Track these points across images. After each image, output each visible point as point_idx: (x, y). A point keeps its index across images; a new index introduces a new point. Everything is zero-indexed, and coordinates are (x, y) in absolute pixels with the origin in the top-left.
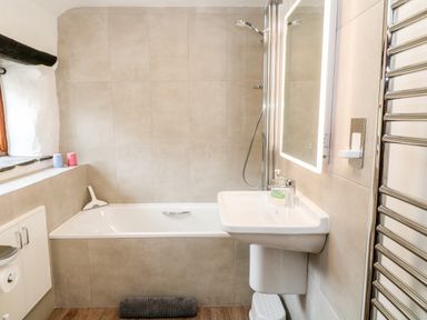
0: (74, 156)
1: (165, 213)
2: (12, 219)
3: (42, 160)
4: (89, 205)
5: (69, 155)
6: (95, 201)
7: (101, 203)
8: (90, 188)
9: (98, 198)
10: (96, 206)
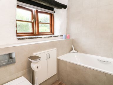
0: (69, 35)
1: (98, 60)
2: (46, 50)
3: (60, 36)
4: (72, 52)
5: (67, 35)
6: (73, 51)
7: (75, 51)
8: (73, 46)
9: (75, 50)
10: (74, 52)
